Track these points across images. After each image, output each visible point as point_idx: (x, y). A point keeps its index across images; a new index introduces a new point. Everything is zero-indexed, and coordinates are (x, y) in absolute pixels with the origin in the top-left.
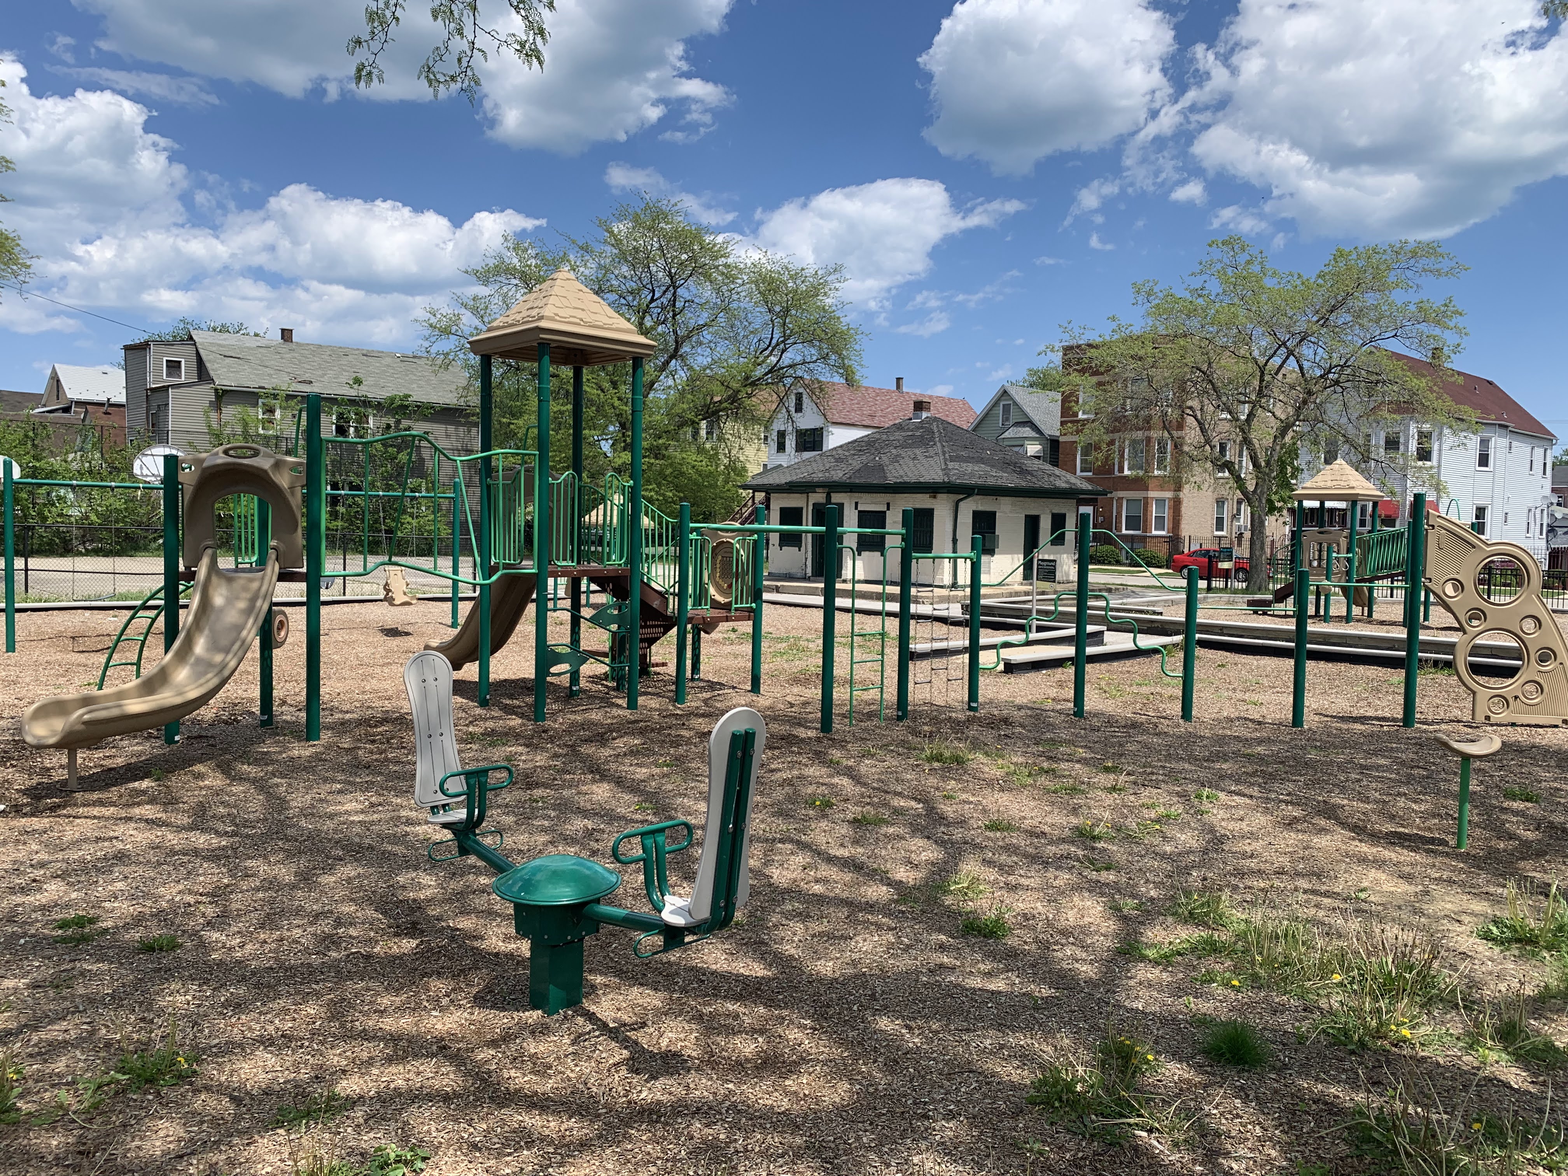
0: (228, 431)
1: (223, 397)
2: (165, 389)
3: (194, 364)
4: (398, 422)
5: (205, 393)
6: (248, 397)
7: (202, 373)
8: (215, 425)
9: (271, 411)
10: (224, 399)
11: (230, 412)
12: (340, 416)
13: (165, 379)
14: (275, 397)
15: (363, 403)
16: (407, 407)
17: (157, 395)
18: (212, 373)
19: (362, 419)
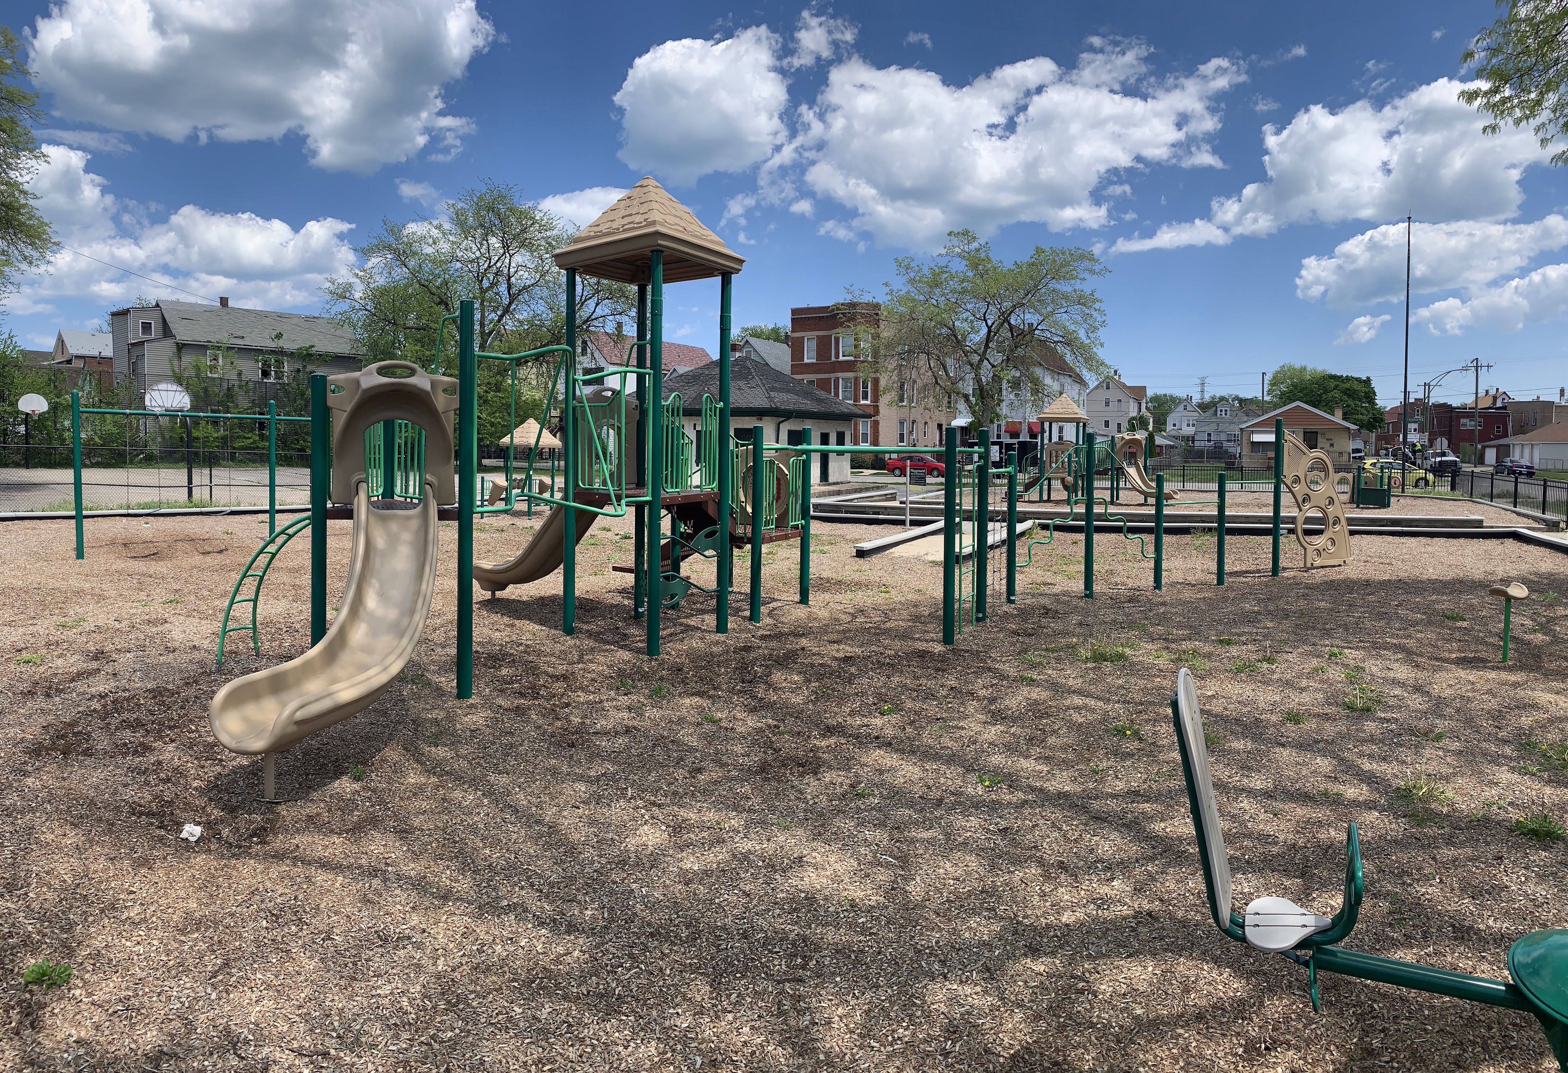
0: (186, 374)
1: (181, 347)
2: (142, 343)
3: (160, 325)
4: (304, 367)
5: (168, 346)
6: (201, 348)
7: (166, 331)
8: (177, 370)
9: (216, 359)
10: (183, 350)
11: (188, 359)
12: (265, 363)
13: (141, 337)
14: (219, 348)
15: (280, 352)
16: (311, 355)
17: (135, 348)
18: (174, 332)
19: (279, 363)
